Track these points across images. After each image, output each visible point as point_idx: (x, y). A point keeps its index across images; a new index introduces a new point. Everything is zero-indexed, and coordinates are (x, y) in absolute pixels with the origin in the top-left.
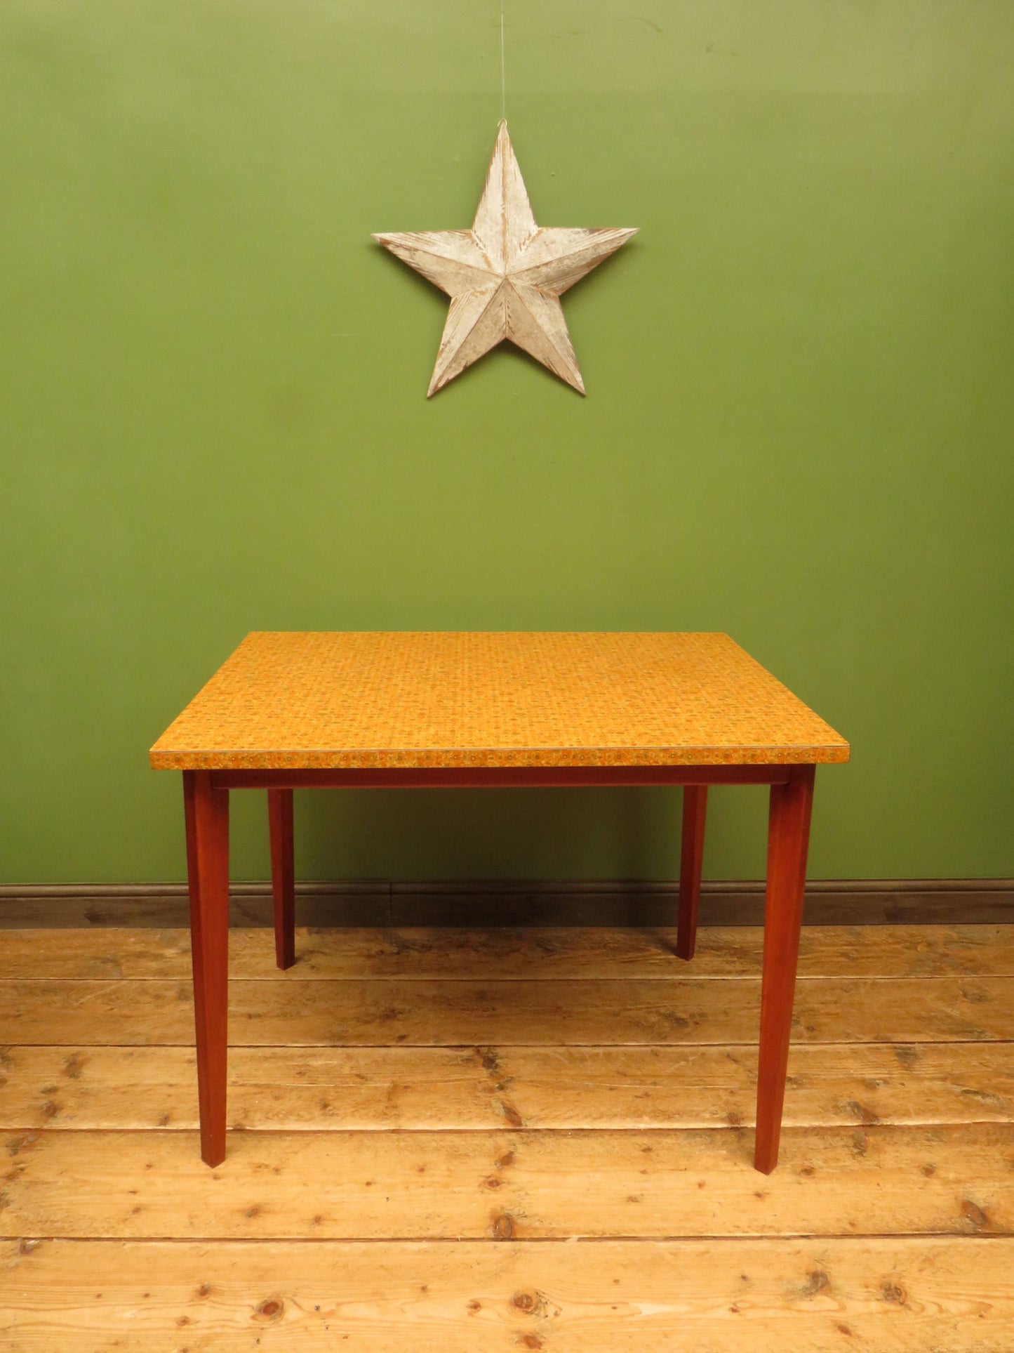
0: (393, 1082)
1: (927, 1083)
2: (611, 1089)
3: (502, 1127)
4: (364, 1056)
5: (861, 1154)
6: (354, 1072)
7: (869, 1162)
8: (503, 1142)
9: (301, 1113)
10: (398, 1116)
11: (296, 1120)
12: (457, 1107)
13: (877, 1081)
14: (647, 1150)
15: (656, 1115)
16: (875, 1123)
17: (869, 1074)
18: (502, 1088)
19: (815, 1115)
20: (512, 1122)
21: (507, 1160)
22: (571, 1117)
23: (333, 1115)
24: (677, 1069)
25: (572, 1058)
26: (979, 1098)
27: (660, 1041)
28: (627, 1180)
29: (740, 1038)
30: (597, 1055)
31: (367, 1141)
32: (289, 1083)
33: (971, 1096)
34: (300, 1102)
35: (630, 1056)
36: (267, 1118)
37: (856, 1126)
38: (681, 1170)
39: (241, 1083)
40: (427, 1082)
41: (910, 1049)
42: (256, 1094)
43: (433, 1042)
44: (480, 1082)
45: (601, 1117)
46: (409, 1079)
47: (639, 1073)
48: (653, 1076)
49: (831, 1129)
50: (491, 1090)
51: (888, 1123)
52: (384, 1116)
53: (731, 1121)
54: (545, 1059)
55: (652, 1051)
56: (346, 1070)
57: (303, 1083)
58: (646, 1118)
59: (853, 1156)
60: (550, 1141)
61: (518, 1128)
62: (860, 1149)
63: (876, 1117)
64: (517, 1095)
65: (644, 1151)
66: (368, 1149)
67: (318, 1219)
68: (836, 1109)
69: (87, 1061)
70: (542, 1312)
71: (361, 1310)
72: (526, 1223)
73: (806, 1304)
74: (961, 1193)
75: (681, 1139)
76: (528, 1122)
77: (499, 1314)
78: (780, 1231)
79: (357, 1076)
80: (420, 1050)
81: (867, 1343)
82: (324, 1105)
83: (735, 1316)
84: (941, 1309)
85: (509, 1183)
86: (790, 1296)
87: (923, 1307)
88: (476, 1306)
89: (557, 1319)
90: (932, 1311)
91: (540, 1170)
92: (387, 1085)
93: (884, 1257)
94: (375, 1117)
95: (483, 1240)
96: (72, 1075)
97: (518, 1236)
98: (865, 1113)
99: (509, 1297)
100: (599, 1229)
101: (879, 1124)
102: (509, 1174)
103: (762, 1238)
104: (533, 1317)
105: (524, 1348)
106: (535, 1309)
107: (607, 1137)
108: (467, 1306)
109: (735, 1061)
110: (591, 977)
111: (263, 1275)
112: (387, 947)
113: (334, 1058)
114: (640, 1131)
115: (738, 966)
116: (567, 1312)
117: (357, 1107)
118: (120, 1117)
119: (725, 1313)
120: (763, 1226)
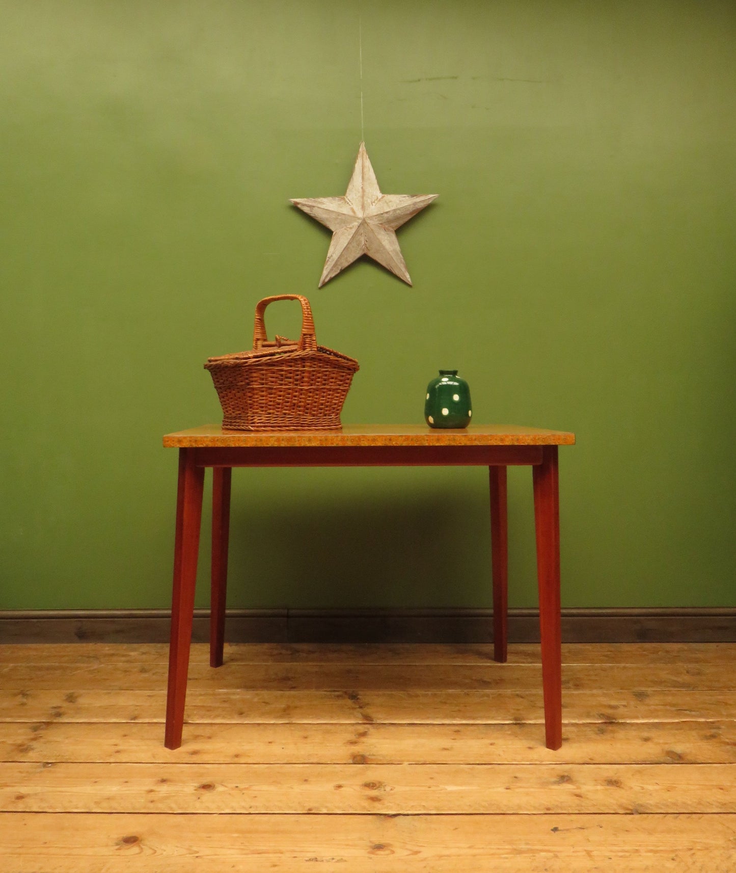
0: (287, 705)
1: (653, 707)
2: (435, 708)
3: (360, 722)
4: (267, 694)
5: (602, 733)
6: (261, 701)
7: (606, 737)
8: (361, 729)
9: (225, 716)
10: (290, 718)
11: (222, 719)
12: (330, 714)
13: (619, 706)
14: (458, 731)
15: (464, 718)
16: (614, 721)
17: (613, 703)
18: (361, 707)
19: (574, 718)
20: (367, 720)
21: (364, 734)
22: (407, 718)
23: (246, 717)
24: (482, 700)
25: (409, 696)
26: (688, 712)
27: (471, 689)
28: (446, 742)
30: (427, 694)
31: (269, 728)
32: (218, 705)
33: (682, 711)
34: (224, 712)
35: (450, 696)
36: (202, 718)
37: (601, 723)
38: (479, 739)
40: (310, 705)
43: (316, 689)
44: (346, 705)
45: (428, 718)
46: (298, 704)
47: (456, 702)
48: (463, 704)
49: (583, 724)
50: (354, 709)
51: (623, 721)
52: (281, 717)
53: (515, 719)
55: (465, 693)
56: (256, 700)
57: (226, 705)
58: (458, 719)
59: (597, 734)
60: (392, 728)
61: (370, 722)
62: (602, 731)
63: (615, 719)
64: (371, 711)
65: (455, 731)
66: (270, 730)
67: (237, 756)
68: (588, 716)
69: (80, 696)
70: (383, 789)
71: (265, 788)
72: (373, 757)
73: (555, 787)
74: (667, 747)
75: (481, 727)
76: (378, 721)
77: (355, 790)
78: (542, 761)
79: (264, 702)
80: (307, 692)
81: (592, 801)
82: (241, 714)
83: (508, 790)
84: (643, 788)
85: (363, 743)
86: (544, 784)
87: (631, 788)
88: (340, 787)
89: (392, 792)
90: (637, 789)
91: (385, 738)
92: (284, 706)
93: (609, 771)
94: (276, 718)
95: (345, 764)
96: (71, 702)
97: (369, 763)
98: (608, 717)
99: (361, 783)
100: (422, 760)
101: (616, 722)
102: (364, 739)
103: (530, 764)
104: (376, 790)
105: (370, 801)
106: (379, 787)
107: (431, 726)
108: (334, 787)
109: (522, 697)
110: (426, 664)
111: (201, 775)
112: (284, 652)
113: (248, 695)
114: (454, 725)
115: (530, 660)
116: (399, 789)
117: (262, 715)
118: (104, 717)
119: (502, 790)
120: (532, 760)
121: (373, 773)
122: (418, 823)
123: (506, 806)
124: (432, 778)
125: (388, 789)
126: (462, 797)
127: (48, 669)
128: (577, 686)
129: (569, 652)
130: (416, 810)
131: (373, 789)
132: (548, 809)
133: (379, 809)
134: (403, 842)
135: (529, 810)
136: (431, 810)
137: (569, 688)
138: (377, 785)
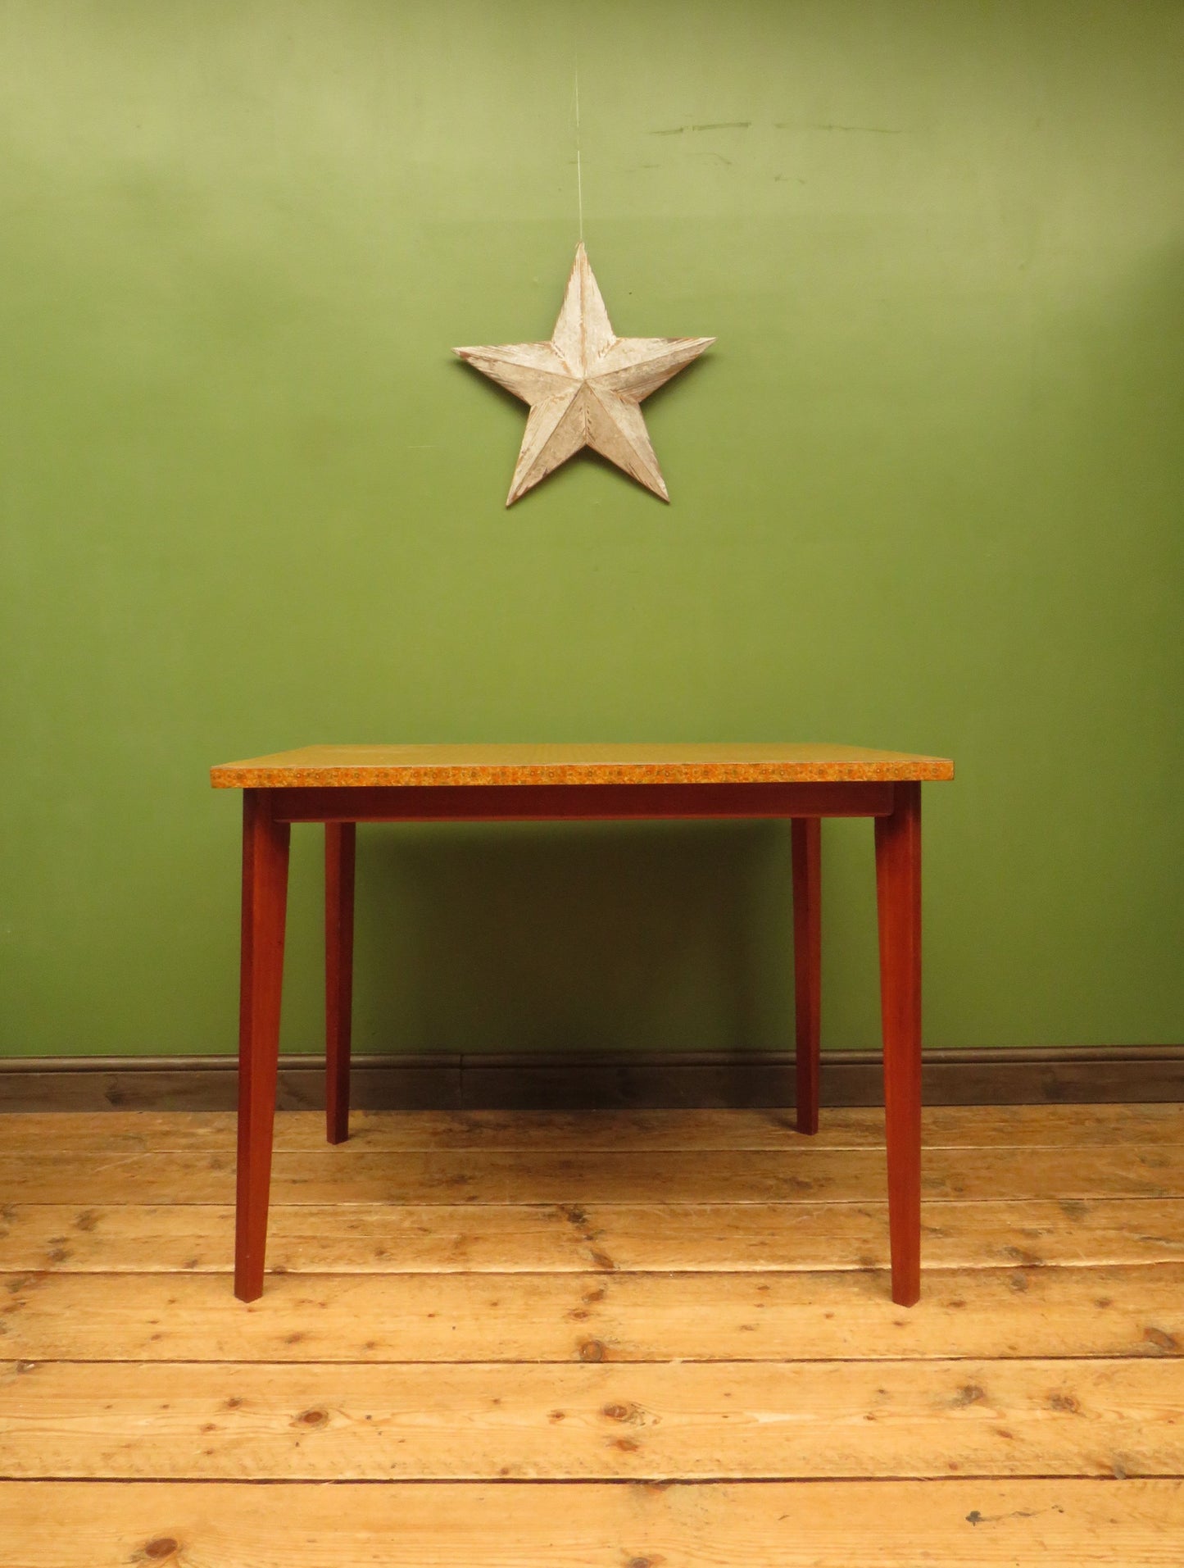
0: (461, 1234)
1: (1099, 1233)
2: (721, 1239)
3: (590, 1270)
4: (426, 1213)
5: (1021, 1290)
6: (416, 1226)
7: (1032, 1296)
8: (593, 1283)
9: (353, 1258)
10: (467, 1261)
11: (347, 1264)
12: (537, 1253)
13: (1040, 1231)
14: (764, 1288)
15: (774, 1259)
16: (1036, 1263)
17: (1029, 1225)
18: (590, 1238)
19: (965, 1257)
20: (603, 1265)
21: (597, 1296)
22: (673, 1261)
23: (390, 1260)
24: (800, 1222)
25: (673, 1214)
26: (1163, 1243)
27: (778, 1199)
28: (744, 1312)
29: (874, 1197)
30: (705, 1211)
31: (430, 1281)
32: (339, 1235)
33: (1152, 1242)
34: (352, 1250)
35: (744, 1213)
36: (313, 1262)
37: (1015, 1267)
38: (805, 1304)
39: (282, 1235)
40: (502, 1234)
41: (1077, 1203)
42: (300, 1243)
43: (511, 1201)
44: (564, 1234)
45: (709, 1260)
46: (479, 1232)
47: (755, 1226)
48: (768, 1228)
49: (984, 1270)
50: (578, 1241)
51: (1054, 1264)
52: (450, 1260)
53: (864, 1261)
54: (643, 1215)
55: (769, 1207)
56: (407, 1224)
57: (355, 1235)
58: (762, 1262)
59: (1012, 1292)
60: (648, 1282)
61: (609, 1270)
62: (1021, 1286)
63: (1037, 1259)
64: (607, 1245)
65: (760, 1289)
66: (432, 1287)
67: (371, 1345)
68: (991, 1253)
69: (102, 1217)
70: (638, 1421)
71: (421, 1419)
72: (619, 1347)
73: (957, 1413)
74: (1146, 1320)
75: (804, 1279)
76: (621, 1266)
77: (587, 1423)
78: (925, 1354)
79: (420, 1229)
80: (494, 1208)
81: (1032, 1445)
82: (380, 1253)
83: (872, 1423)
84: (1121, 1417)
85: (599, 1315)
86: (937, 1406)
87: (1100, 1416)
88: (559, 1416)
89: (657, 1426)
90: (1111, 1417)
91: (636, 1305)
92: (455, 1236)
93: (1051, 1374)
94: (440, 1261)
95: (567, 1362)
96: (85, 1229)
97: (610, 1359)
98: (1026, 1255)
99: (598, 1408)
100: (707, 1352)
101: (1042, 1265)
102: (598, 1307)
103: (903, 1360)
104: (628, 1424)
105: (616, 1450)
106: (630, 1418)
107: (715, 1278)
108: (548, 1416)
109: (869, 1215)
110: (697, 1149)
111: (304, 1390)
112: (456, 1126)
113: (392, 1214)
114: (755, 1273)
115: (871, 1139)
116: (670, 1420)
117: (419, 1254)
118: (140, 1261)
119: (859, 1420)
120: (905, 1350)
121: (623, 1383)
122: (713, 1501)
123: (872, 1458)
124: (727, 1395)
125: (649, 1419)
126: (788, 1440)
127: (56, 1161)
128: (961, 1191)
129: (934, 1123)
130: (705, 1471)
131: (621, 1421)
132: (953, 1467)
133: (634, 1469)
134: (686, 1553)
135: (914, 1468)
136: (731, 1470)
137: (946, 1195)
138: (629, 1412)
